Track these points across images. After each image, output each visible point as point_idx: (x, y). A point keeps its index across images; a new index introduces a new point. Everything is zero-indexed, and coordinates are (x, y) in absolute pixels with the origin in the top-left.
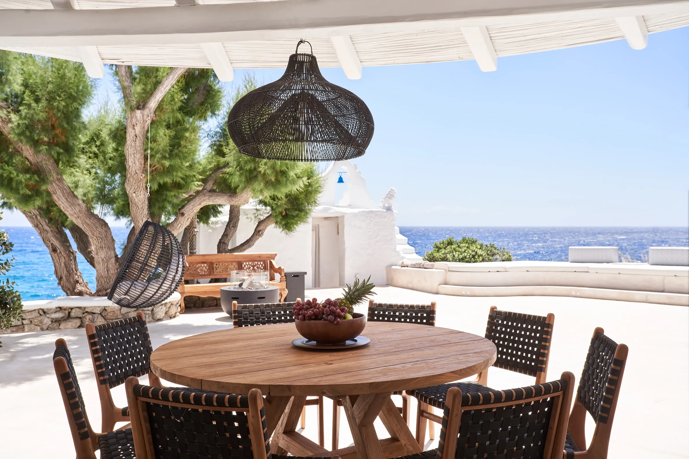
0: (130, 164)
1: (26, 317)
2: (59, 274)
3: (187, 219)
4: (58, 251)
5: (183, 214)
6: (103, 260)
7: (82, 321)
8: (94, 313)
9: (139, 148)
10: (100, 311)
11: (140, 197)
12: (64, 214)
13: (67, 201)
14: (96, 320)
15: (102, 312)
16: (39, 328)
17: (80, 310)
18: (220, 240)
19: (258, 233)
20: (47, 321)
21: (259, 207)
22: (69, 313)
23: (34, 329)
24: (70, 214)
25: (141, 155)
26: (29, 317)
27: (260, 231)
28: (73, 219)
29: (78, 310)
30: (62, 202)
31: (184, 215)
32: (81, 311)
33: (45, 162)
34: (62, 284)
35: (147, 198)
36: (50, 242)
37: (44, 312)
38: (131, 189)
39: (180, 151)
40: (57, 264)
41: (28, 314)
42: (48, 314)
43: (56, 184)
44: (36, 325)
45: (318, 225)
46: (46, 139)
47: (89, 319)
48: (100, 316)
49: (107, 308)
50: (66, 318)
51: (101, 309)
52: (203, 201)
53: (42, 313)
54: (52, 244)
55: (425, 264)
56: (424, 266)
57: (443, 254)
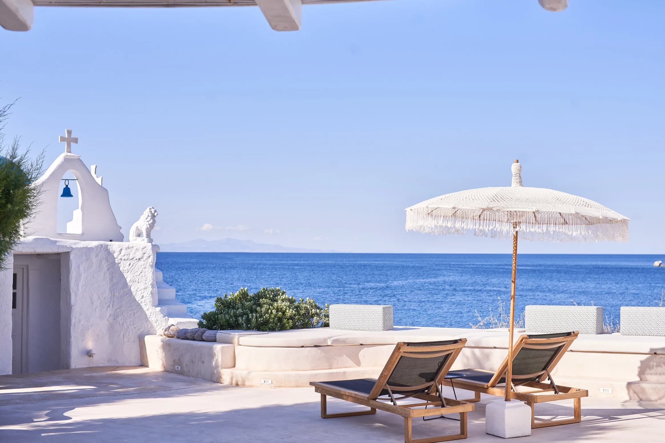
45: (27, 266)
55: (203, 333)
56: (202, 337)
57: (231, 317)
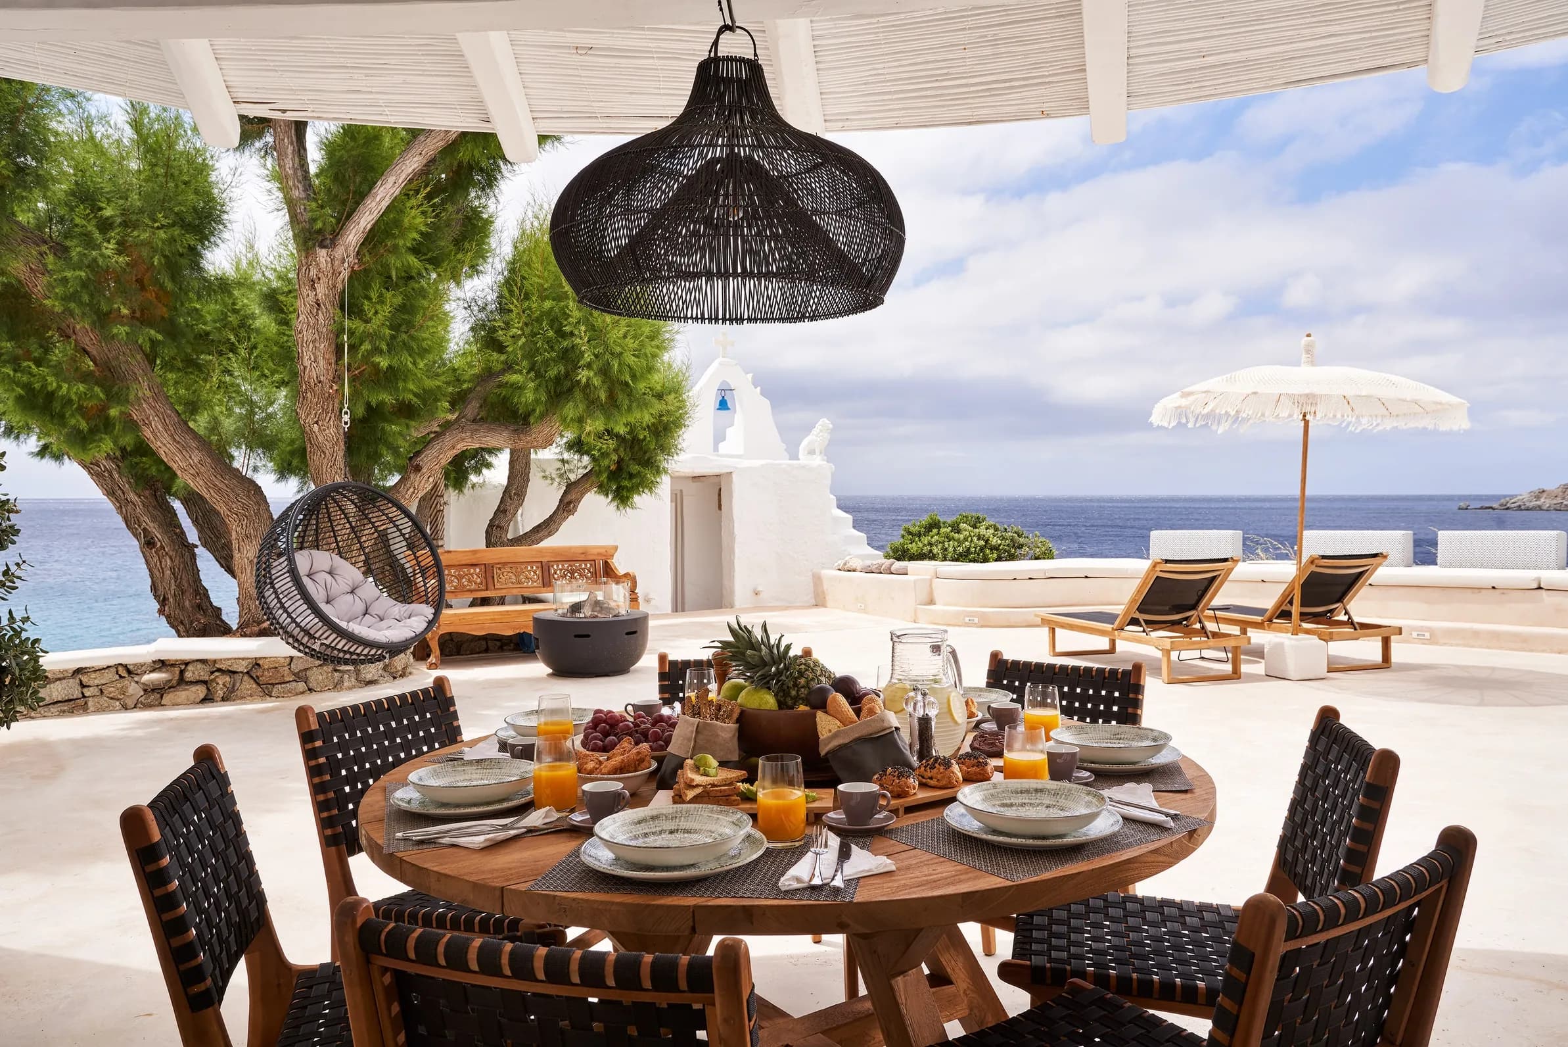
0: (307, 363)
1: (91, 683)
2: (161, 592)
3: (425, 478)
4: (159, 544)
5: (418, 469)
6: (251, 562)
7: (208, 689)
8: (234, 672)
9: (324, 330)
10: (246, 667)
11: (327, 431)
12: (168, 468)
13: (175, 440)
14: (238, 685)
15: (251, 670)
16: (118, 703)
17: (203, 666)
18: (491, 520)
19: (567, 506)
20: (134, 690)
21: (566, 456)
22: (182, 672)
23: (108, 707)
24: (180, 468)
25: (330, 345)
26: (97, 682)
27: (570, 502)
28: (187, 478)
29: (199, 666)
30: (161, 442)
31: (420, 471)
32: (207, 668)
33: (124, 359)
34: (166, 612)
35: (342, 434)
36: (139, 526)
37: (128, 671)
38: (308, 415)
39: (412, 338)
40: (156, 572)
41: (93, 676)
42: (137, 674)
43: (149, 404)
44: (112, 698)
45: (681, 491)
46: (125, 311)
47: (224, 685)
48: (246, 678)
49: (261, 662)
50: (174, 682)
51: (249, 663)
52: (458, 442)
53: (124, 673)
54: (145, 530)
55: (892, 565)
56: (890, 569)
57: (925, 545)
